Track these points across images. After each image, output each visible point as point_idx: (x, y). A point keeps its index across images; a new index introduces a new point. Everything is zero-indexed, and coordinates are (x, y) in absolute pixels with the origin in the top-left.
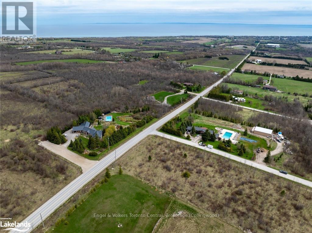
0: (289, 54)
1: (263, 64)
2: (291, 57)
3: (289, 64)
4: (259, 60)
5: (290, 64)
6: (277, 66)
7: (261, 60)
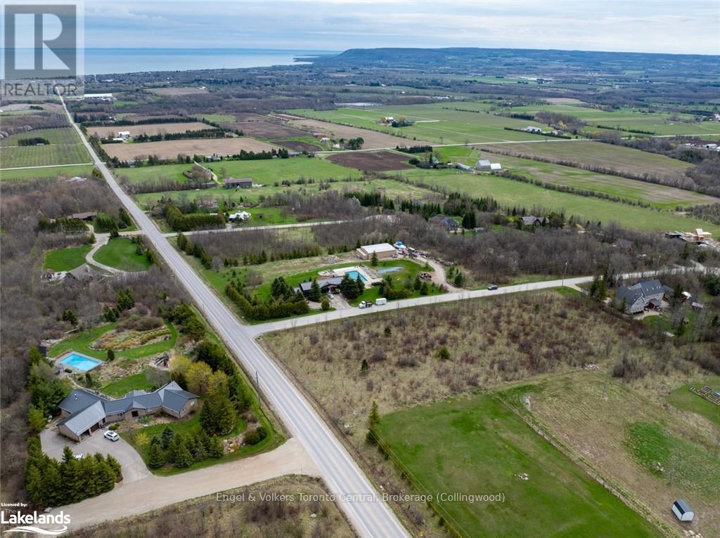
0: (157, 112)
1: (141, 139)
2: (161, 117)
3: (187, 132)
4: (124, 133)
5: (190, 131)
6: (172, 140)
7: (128, 133)
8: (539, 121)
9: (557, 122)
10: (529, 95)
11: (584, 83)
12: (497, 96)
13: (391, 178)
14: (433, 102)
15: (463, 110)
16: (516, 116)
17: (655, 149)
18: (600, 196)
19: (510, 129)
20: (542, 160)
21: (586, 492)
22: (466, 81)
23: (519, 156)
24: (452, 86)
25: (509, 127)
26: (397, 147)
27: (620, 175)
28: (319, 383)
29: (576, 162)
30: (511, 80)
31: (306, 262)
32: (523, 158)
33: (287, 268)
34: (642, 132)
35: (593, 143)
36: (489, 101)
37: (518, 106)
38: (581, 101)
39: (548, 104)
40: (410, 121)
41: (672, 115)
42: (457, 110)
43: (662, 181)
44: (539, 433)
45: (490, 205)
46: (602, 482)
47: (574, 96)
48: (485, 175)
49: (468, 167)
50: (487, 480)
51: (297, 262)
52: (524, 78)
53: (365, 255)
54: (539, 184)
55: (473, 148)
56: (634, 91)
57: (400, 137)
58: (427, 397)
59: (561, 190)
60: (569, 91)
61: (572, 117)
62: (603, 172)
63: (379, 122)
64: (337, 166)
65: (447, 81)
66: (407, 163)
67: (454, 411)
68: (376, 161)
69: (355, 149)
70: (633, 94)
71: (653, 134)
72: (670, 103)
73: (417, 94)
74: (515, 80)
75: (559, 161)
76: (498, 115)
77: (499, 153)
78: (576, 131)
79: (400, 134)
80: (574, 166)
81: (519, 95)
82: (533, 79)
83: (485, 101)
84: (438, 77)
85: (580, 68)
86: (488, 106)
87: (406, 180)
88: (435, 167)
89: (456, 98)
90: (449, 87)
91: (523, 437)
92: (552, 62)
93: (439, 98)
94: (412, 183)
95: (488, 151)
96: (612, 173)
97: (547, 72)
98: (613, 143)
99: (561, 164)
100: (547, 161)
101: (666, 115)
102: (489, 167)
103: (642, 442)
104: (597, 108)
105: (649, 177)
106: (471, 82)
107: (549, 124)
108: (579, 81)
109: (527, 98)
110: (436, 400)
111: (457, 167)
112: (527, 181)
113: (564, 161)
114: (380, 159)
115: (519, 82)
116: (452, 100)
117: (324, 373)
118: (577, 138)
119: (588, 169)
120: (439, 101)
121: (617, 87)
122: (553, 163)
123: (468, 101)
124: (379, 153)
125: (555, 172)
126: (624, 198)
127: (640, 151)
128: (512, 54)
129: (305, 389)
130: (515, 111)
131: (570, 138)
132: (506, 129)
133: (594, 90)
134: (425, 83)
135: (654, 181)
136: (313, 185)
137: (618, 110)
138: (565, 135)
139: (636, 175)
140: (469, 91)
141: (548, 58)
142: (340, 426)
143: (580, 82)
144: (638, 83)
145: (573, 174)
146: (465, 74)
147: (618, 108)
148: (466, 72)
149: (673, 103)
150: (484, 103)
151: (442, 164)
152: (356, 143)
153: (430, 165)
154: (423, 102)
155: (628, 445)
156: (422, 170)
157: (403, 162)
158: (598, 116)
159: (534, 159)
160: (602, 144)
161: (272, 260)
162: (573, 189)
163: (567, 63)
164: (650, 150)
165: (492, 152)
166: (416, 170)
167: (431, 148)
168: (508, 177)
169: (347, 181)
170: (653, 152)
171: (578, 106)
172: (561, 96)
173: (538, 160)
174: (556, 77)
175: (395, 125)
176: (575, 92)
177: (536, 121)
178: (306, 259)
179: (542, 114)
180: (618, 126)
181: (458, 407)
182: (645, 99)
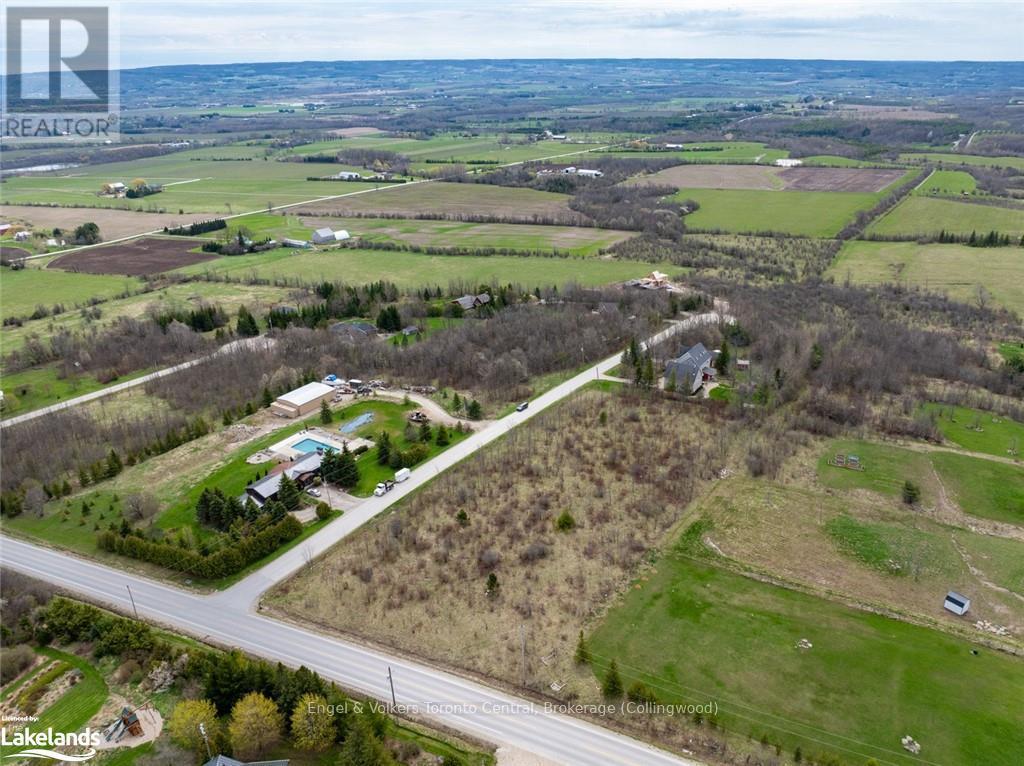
8: (347, 163)
9: (372, 162)
10: (308, 128)
11: (368, 105)
12: (264, 133)
13: (196, 278)
14: (168, 152)
15: (225, 160)
16: (311, 160)
17: (514, 182)
18: (503, 253)
19: (316, 180)
20: (393, 217)
21: (872, 630)
22: (203, 116)
23: (359, 216)
24: (182, 124)
25: (314, 176)
26: (166, 229)
27: (504, 221)
28: (447, 640)
29: (441, 213)
30: (268, 108)
31: (196, 449)
32: (366, 217)
33: (173, 469)
34: (483, 163)
35: (437, 184)
36: (254, 141)
37: (299, 145)
38: (380, 129)
39: (341, 138)
40: (155, 185)
41: (500, 137)
42: (215, 160)
43: (556, 220)
44: (763, 580)
45: (387, 292)
46: (869, 609)
47: (367, 124)
48: (333, 249)
49: (303, 243)
50: (779, 670)
51: (182, 453)
52: (285, 104)
53: (292, 410)
54: (417, 251)
55: (284, 214)
56: (437, 111)
57: (154, 212)
58: (608, 592)
59: (450, 253)
60: (357, 117)
61: (389, 152)
62: (481, 221)
63: (100, 194)
64: (79, 276)
65: (173, 119)
66: (199, 250)
67: (656, 597)
68: (141, 256)
69: (92, 244)
70: (439, 114)
71: (497, 163)
72: (487, 122)
73: (134, 142)
74: (274, 109)
75: (418, 214)
76: (284, 161)
77: (328, 215)
78: (405, 171)
79: (153, 209)
80: (441, 219)
81: (294, 128)
82: (298, 104)
83: (249, 142)
84: (153, 112)
85: (353, 84)
86: (261, 150)
87: (224, 278)
88: (252, 250)
89: (202, 143)
90: (178, 126)
91: (754, 594)
92: (314, 79)
93: (173, 145)
94: (237, 281)
95: (310, 215)
96: (492, 220)
97: (315, 94)
98: (460, 181)
99: (421, 218)
100: (400, 217)
101: (494, 138)
102: (333, 238)
103: (854, 543)
104: (406, 137)
105: (540, 219)
106: (211, 116)
107: (365, 165)
108: (363, 102)
109: (306, 132)
110: (621, 591)
111: (285, 245)
112: (399, 250)
113: (425, 214)
114: (145, 252)
115: (281, 111)
116: (197, 147)
117: (435, 620)
118: (412, 180)
119: (460, 219)
120: (178, 150)
121: (413, 106)
122: (411, 218)
123: (220, 145)
124: (138, 243)
125: (423, 230)
126: (535, 249)
127: (497, 186)
128: (253, 71)
129: (432, 660)
130: (304, 152)
131: (404, 182)
132: (309, 179)
133: (387, 113)
134: (138, 124)
135: (547, 223)
136: (66, 315)
137: (434, 137)
138: (395, 178)
139: (523, 218)
140: (214, 130)
141: (305, 73)
142: (547, 692)
143: (363, 104)
144: (435, 99)
145: (449, 229)
146: (195, 105)
147: (432, 134)
148: (195, 102)
149: (490, 122)
150: (248, 145)
151: (260, 244)
152: (87, 233)
153: (240, 249)
154: (153, 153)
155: (846, 553)
156: (233, 258)
157: (193, 251)
158: (415, 148)
159: (382, 217)
160: (446, 183)
161: (131, 462)
162: (465, 250)
163: (335, 79)
164: (510, 184)
165: (316, 216)
166: (224, 260)
167: (223, 221)
168: (370, 248)
169: (123, 297)
170: (513, 186)
171: (381, 136)
172: (350, 126)
173: (388, 218)
174: (328, 100)
175: (131, 194)
176: (365, 118)
177: (342, 163)
178: (193, 443)
179: (346, 152)
180: (452, 157)
181: (655, 589)
182: (457, 119)
